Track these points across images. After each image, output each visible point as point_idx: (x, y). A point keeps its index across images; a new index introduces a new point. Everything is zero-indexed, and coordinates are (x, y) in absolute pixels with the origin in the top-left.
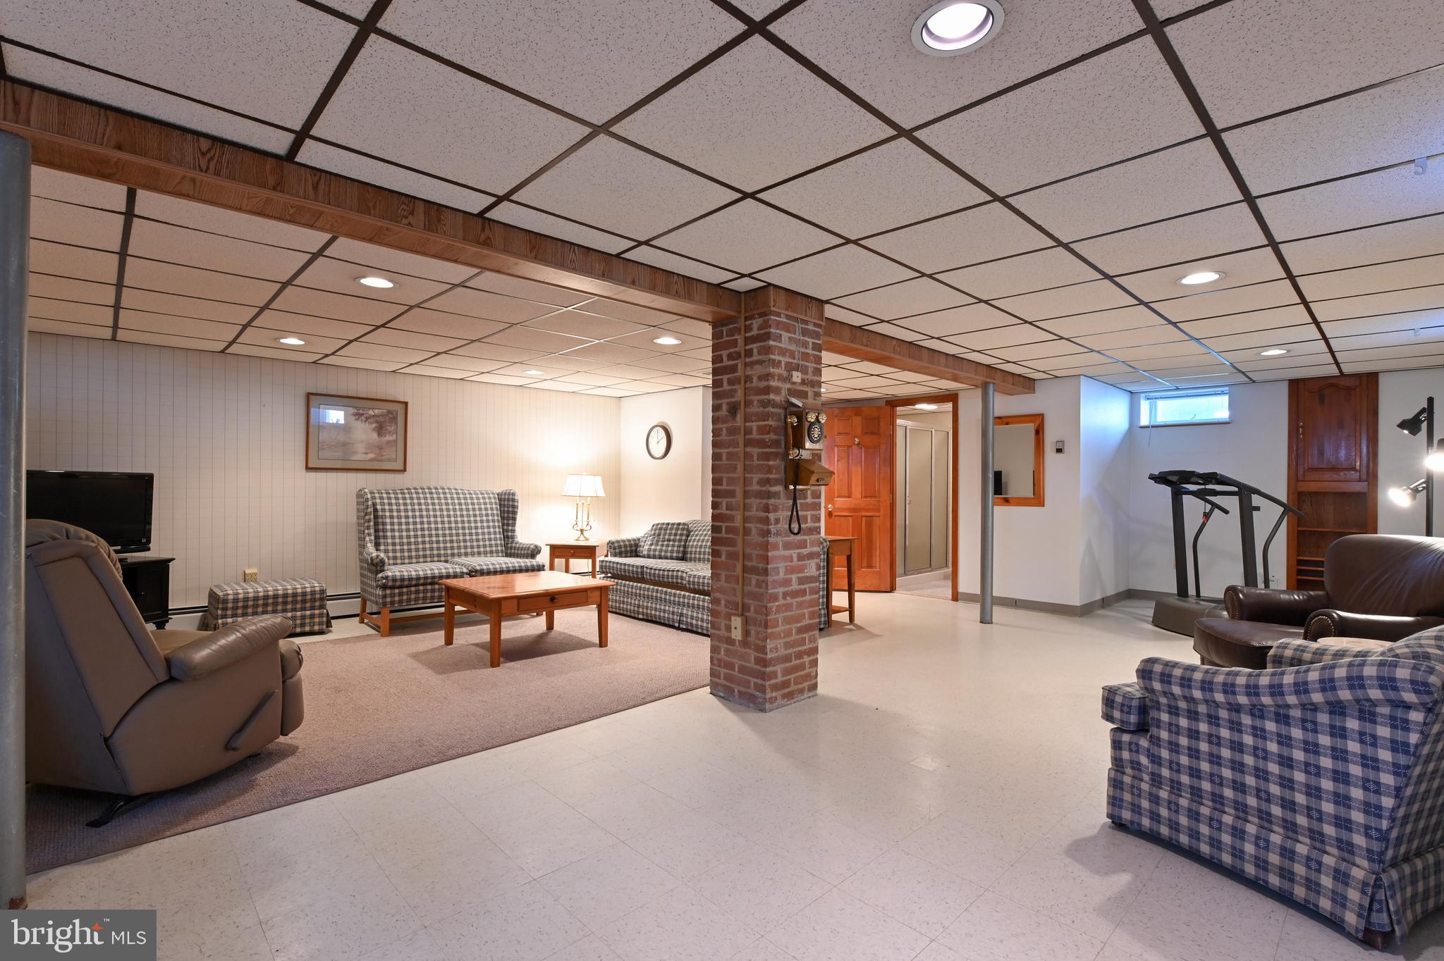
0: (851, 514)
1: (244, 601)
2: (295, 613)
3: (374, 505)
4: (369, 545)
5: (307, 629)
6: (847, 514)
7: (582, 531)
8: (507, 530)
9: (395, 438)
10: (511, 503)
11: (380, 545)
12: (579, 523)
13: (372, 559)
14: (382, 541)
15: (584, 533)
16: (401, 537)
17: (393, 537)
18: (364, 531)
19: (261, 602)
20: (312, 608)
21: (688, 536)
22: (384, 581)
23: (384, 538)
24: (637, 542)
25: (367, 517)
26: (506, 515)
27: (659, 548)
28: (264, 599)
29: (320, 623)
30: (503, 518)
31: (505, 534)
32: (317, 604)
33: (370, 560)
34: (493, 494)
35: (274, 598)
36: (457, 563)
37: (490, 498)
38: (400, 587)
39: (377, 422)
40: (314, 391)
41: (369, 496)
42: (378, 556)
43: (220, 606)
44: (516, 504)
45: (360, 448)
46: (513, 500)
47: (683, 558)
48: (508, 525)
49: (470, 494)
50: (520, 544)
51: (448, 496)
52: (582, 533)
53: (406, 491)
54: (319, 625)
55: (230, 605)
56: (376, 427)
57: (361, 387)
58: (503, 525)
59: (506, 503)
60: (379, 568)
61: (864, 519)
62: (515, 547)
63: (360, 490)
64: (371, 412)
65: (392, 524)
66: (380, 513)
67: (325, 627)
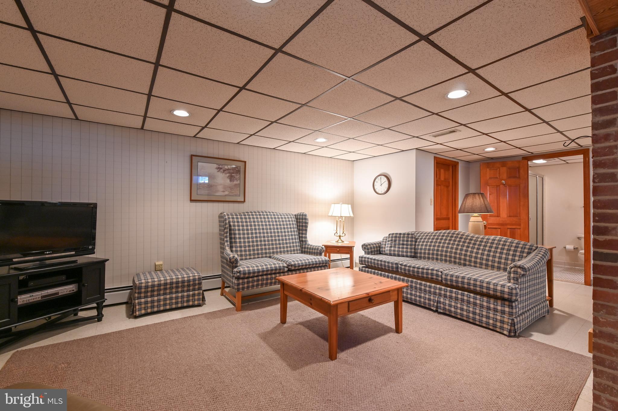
0: (500, 227)
1: (152, 287)
2: (183, 293)
3: (229, 222)
4: (227, 248)
5: (191, 303)
6: (497, 227)
7: (340, 236)
8: (302, 237)
9: (239, 183)
10: (304, 221)
11: (233, 248)
12: (338, 232)
13: (230, 259)
14: (234, 245)
15: (341, 238)
16: (244, 242)
17: (240, 242)
18: (224, 239)
19: (162, 287)
20: (194, 290)
21: (416, 242)
22: (238, 274)
23: (235, 243)
24: (380, 245)
25: (226, 230)
26: (301, 228)
27: (397, 249)
28: (164, 285)
29: (199, 300)
30: (299, 230)
31: (301, 239)
32: (197, 287)
33: (229, 260)
34: (293, 215)
35: (170, 284)
36: (277, 259)
37: (291, 218)
38: (248, 278)
39: (229, 173)
40: (195, 154)
41: (227, 217)
42: (234, 257)
43: (137, 291)
44: (307, 221)
45: (220, 188)
46: (306, 219)
47: (415, 257)
48: (302, 234)
49: (281, 215)
50: (311, 245)
51: (269, 216)
52: (340, 238)
53: (246, 214)
54: (198, 301)
55: (143, 290)
56: (229, 176)
57: (221, 151)
58: (299, 233)
59: (301, 220)
60: (234, 265)
61: (509, 230)
62: (308, 247)
63: (221, 213)
64: (226, 167)
65: (239, 234)
66: (233, 228)
67: (201, 302)
